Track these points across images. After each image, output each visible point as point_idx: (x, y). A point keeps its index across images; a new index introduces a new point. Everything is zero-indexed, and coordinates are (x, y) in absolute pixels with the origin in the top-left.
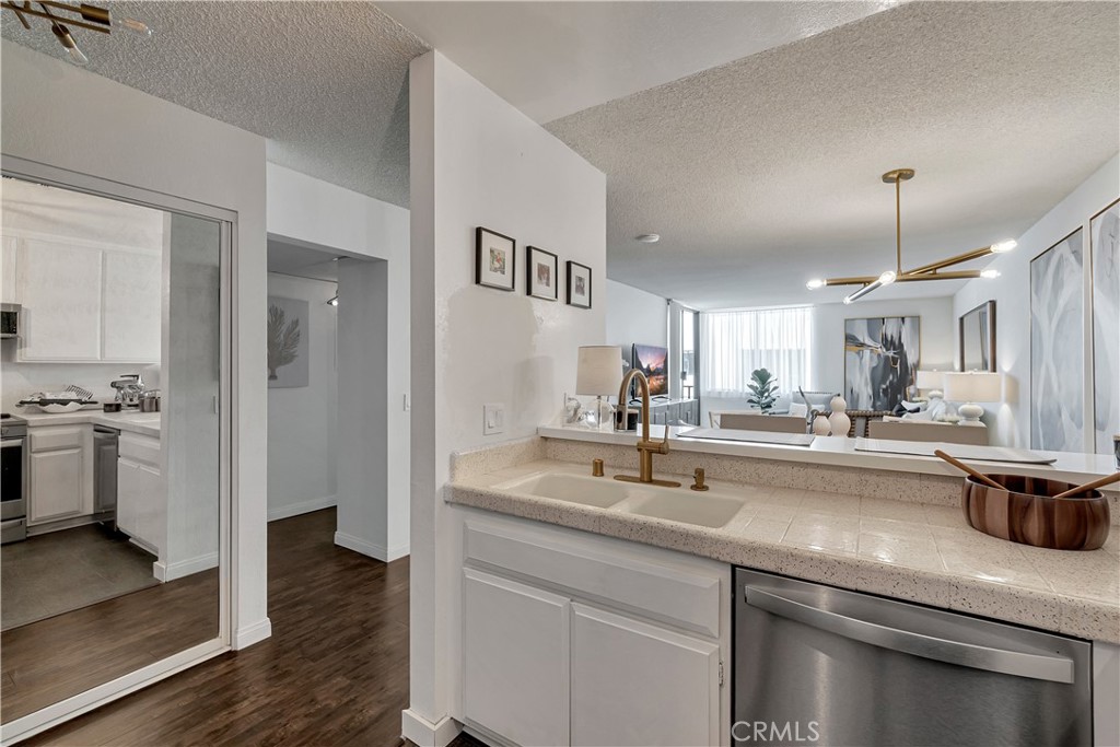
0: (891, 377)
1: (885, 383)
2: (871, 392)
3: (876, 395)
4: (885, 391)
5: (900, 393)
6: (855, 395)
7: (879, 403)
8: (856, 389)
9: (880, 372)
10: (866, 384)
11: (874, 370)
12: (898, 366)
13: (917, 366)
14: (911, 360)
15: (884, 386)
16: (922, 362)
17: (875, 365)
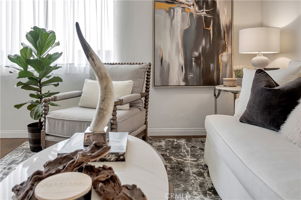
0: (204, 42)
1: (197, 50)
2: (182, 61)
3: (187, 66)
4: (197, 59)
5: (213, 63)
6: (166, 67)
7: (191, 75)
8: (166, 58)
9: (192, 36)
10: (178, 52)
11: (186, 33)
12: (211, 28)
13: (230, 27)
14: (224, 20)
15: (196, 54)
16: (235, 23)
17: (187, 27)
